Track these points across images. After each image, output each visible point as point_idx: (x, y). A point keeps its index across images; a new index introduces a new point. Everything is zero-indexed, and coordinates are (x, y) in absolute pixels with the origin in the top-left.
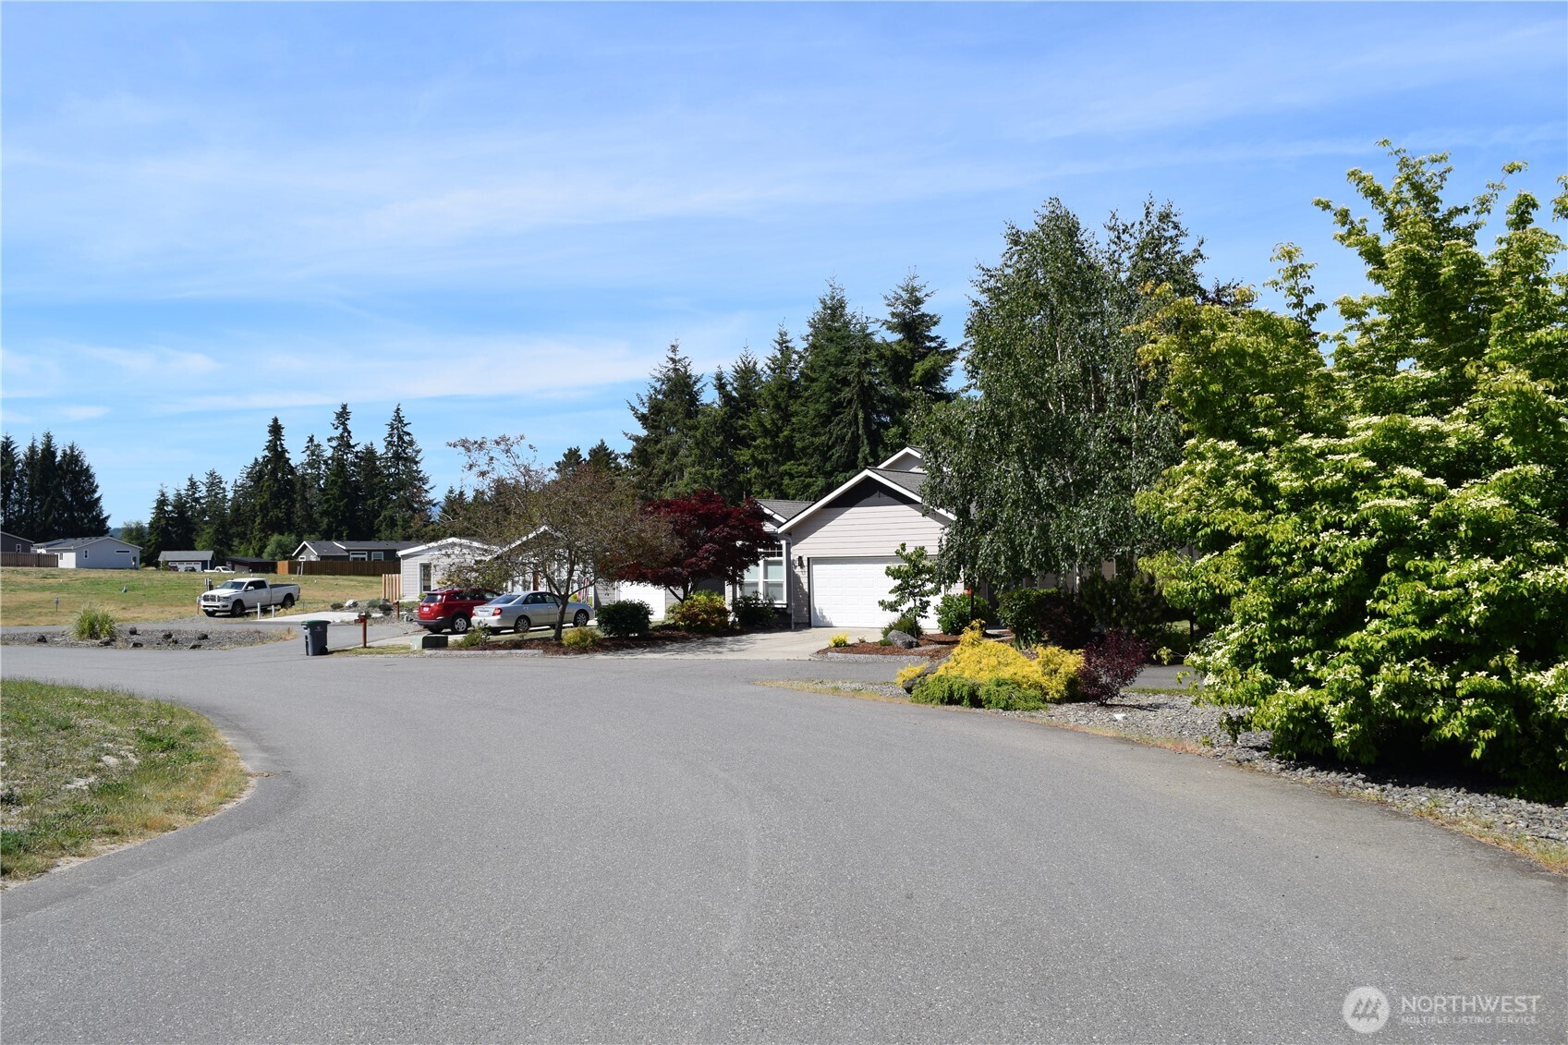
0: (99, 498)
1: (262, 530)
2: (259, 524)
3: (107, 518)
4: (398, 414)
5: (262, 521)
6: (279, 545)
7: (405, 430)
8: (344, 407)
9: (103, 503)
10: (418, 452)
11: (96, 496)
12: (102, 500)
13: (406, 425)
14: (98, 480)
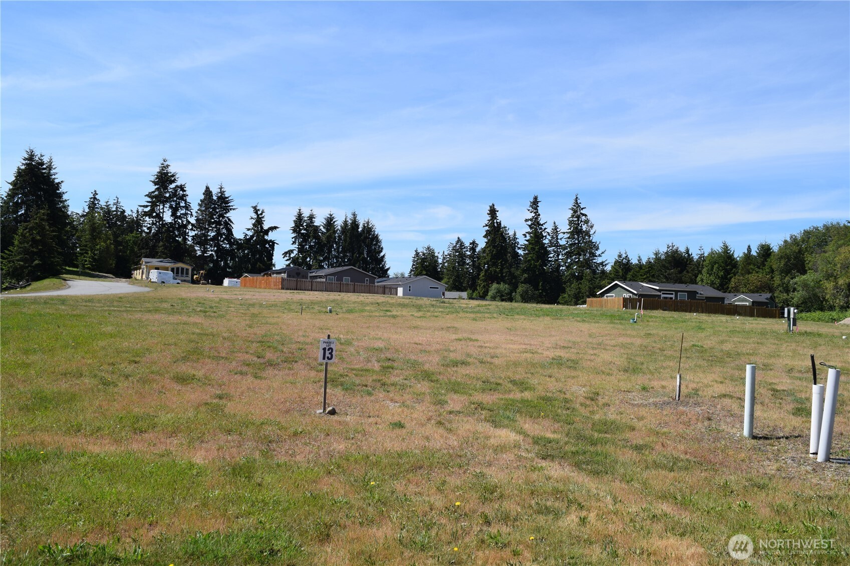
0: (384, 256)
1: (484, 281)
2: (483, 276)
3: (388, 269)
4: (577, 201)
5: (485, 274)
6: (499, 291)
7: (582, 211)
8: (536, 198)
9: (386, 259)
10: (592, 227)
11: (382, 254)
12: (386, 257)
13: (582, 209)
14: (383, 245)
